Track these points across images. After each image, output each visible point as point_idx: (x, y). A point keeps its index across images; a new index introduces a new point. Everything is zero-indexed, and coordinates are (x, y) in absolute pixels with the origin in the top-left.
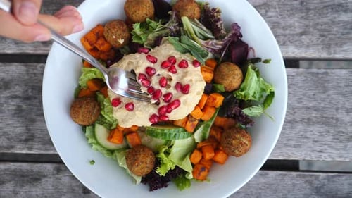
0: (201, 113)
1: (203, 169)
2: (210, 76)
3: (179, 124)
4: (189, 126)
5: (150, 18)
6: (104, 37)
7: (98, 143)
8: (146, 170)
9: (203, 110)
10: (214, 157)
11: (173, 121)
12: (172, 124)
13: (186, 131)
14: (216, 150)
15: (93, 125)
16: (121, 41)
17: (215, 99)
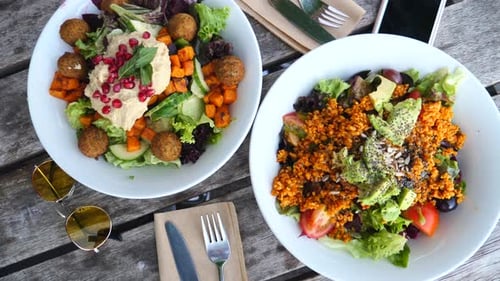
0: (182, 70)
1: (223, 114)
2: (168, 38)
3: (170, 91)
4: (180, 88)
5: (90, 32)
6: (64, 77)
7: (124, 161)
8: (176, 148)
9: (182, 67)
10: (224, 99)
11: (164, 93)
12: (164, 96)
13: (181, 93)
14: (223, 92)
15: (108, 150)
16: (79, 67)
17: (184, 53)
